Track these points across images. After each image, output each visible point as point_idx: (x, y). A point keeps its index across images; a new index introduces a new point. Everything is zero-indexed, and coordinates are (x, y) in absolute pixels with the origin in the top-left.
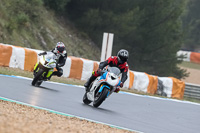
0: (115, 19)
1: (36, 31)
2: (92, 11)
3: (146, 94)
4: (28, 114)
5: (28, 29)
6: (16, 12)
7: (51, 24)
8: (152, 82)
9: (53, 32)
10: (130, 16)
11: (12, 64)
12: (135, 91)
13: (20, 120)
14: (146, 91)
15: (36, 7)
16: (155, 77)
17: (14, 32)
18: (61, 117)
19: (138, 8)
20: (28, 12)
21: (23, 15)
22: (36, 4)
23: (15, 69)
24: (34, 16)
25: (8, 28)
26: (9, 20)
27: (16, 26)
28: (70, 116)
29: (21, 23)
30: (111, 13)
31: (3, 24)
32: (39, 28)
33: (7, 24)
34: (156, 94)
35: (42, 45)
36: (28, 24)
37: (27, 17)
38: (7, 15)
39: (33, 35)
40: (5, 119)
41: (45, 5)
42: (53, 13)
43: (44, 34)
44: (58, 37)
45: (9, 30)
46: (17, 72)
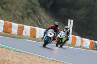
0: (74, 13)
1: (36, 18)
2: (63, 9)
3: (89, 49)
4: (31, 58)
5: (32, 17)
6: (26, 9)
7: (43, 15)
8: (92, 43)
9: (44, 19)
10: (81, 11)
11: (24, 34)
12: (83, 48)
13: (28, 61)
14: (88, 47)
15: (36, 7)
16: (93, 41)
17: (25, 19)
18: (47, 59)
19: (85, 8)
20: (32, 9)
21: (29, 11)
22: (36, 5)
23: (25, 36)
24: (35, 11)
25: (22, 16)
26: (23, 13)
27: (26, 16)
28: (52, 59)
29: (29, 14)
30: (72, 10)
31: (20, 15)
32: (37, 17)
33: (22, 15)
34: (93, 49)
35: (38, 25)
36: (32, 15)
37: (31, 11)
38: (22, 10)
39: (34, 20)
40: (21, 60)
41: (40, 6)
42: (44, 10)
43: (40, 20)
44: (47, 21)
45: (23, 17)
46: (26, 37)
